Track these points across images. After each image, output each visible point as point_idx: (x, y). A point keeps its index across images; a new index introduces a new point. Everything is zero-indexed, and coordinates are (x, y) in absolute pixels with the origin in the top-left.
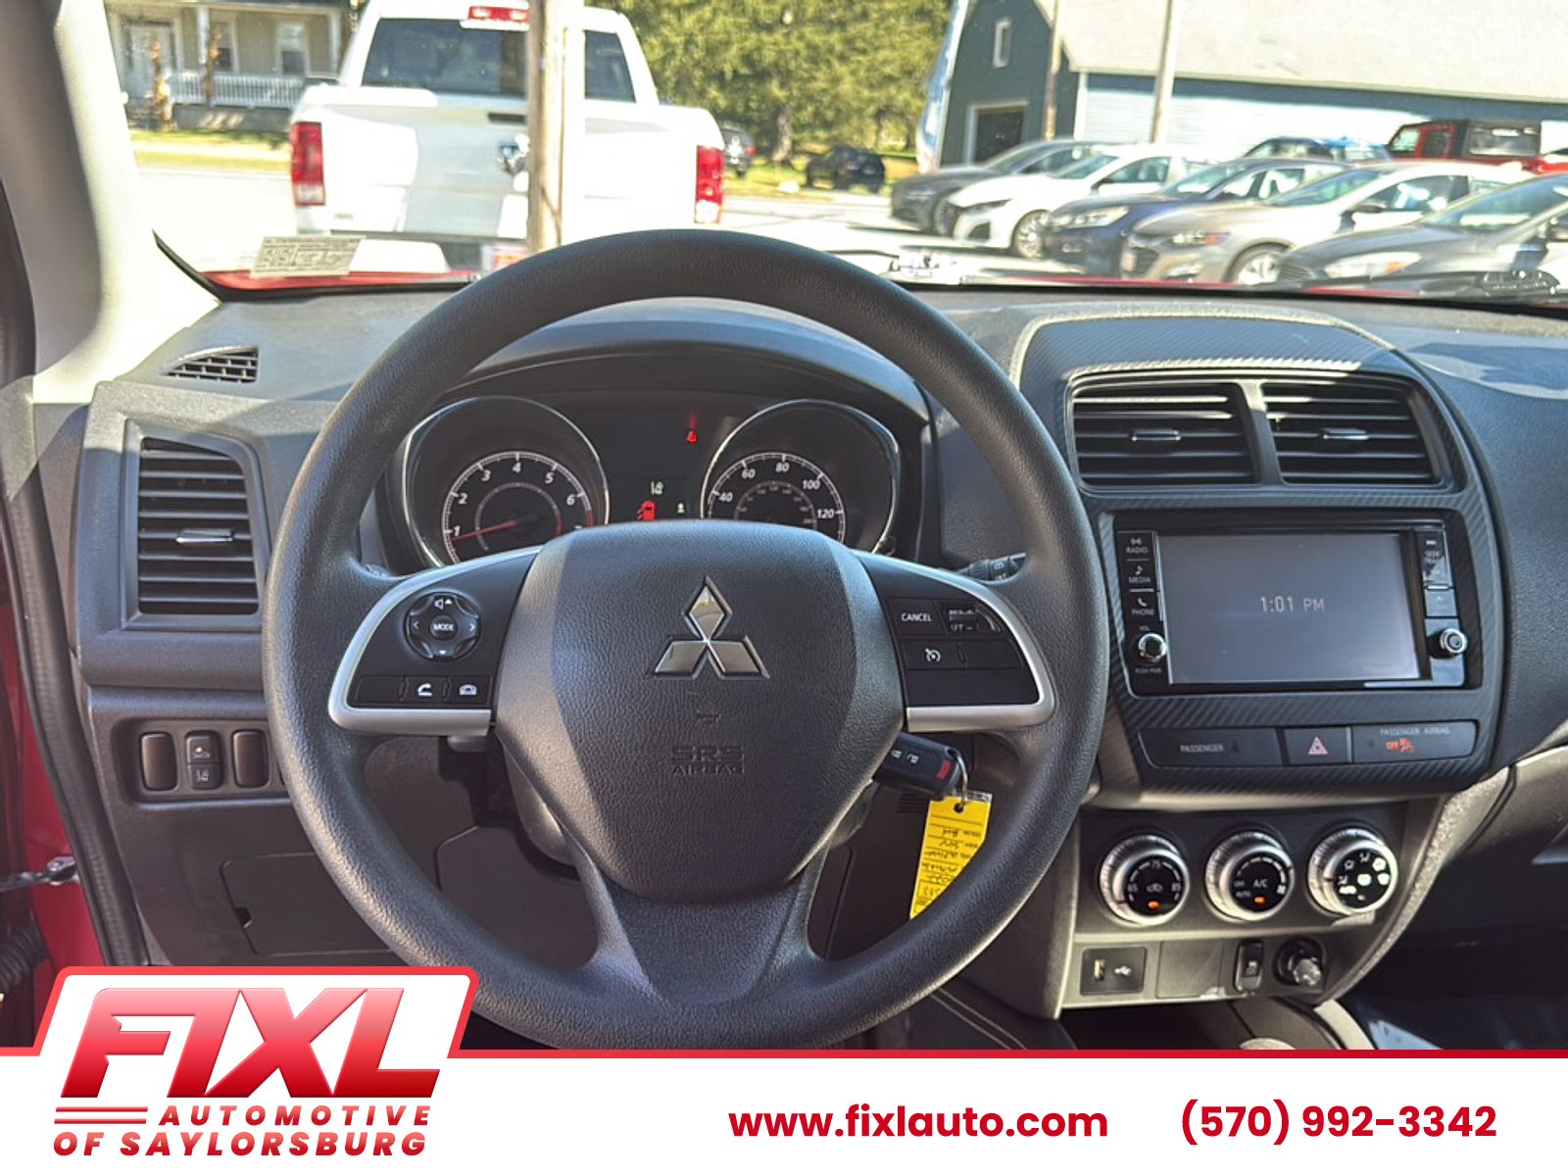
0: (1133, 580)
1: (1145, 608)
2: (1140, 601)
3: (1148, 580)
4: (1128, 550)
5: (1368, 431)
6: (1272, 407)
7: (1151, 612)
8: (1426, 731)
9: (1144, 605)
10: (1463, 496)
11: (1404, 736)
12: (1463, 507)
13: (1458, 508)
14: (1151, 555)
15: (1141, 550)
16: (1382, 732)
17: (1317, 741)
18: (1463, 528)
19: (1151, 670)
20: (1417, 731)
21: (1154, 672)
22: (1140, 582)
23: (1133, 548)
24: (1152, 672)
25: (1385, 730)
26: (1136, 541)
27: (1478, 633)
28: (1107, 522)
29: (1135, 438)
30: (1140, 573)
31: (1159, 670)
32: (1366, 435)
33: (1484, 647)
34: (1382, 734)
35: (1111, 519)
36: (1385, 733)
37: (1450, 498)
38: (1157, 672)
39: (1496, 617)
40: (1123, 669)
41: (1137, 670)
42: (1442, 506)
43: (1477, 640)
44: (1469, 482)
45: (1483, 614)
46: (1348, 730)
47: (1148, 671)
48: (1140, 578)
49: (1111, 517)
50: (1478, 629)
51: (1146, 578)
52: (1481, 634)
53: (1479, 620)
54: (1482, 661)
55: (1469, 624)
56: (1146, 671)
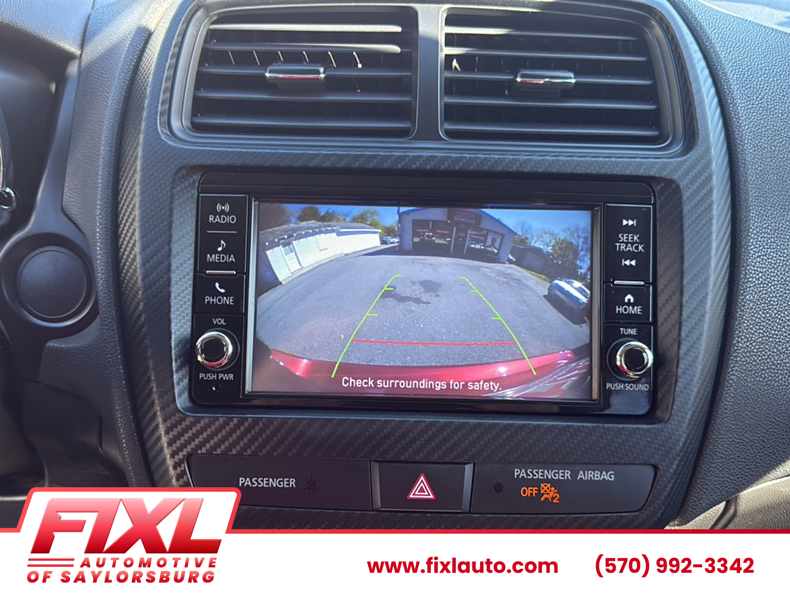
0: (212, 258)
1: (222, 295)
2: (217, 285)
3: (232, 259)
4: (211, 219)
5: (577, 73)
7: (229, 301)
8: (581, 475)
9: (223, 291)
10: (685, 161)
11: (547, 481)
12: (684, 176)
13: (675, 177)
14: (242, 226)
15: (228, 219)
16: (516, 474)
17: (422, 481)
18: (679, 204)
19: (220, 376)
20: (568, 474)
21: (224, 379)
22: (221, 261)
23: (218, 217)
24: (222, 378)
25: (521, 471)
26: (223, 208)
27: (676, 346)
28: (194, 182)
29: (267, 75)
30: (223, 249)
31: (231, 376)
32: (575, 78)
33: (681, 365)
34: (516, 476)
35: (196, 177)
36: (521, 475)
37: (669, 164)
38: (227, 379)
39: (706, 326)
40: (174, 373)
41: (201, 375)
42: (652, 174)
43: (673, 355)
44: (699, 142)
45: (686, 321)
46: (469, 469)
47: (215, 376)
48: (222, 255)
49: (196, 175)
50: (677, 342)
51: (232, 256)
52: (679, 348)
53: (680, 329)
54: (675, 386)
55: (667, 334)
56: (213, 376)
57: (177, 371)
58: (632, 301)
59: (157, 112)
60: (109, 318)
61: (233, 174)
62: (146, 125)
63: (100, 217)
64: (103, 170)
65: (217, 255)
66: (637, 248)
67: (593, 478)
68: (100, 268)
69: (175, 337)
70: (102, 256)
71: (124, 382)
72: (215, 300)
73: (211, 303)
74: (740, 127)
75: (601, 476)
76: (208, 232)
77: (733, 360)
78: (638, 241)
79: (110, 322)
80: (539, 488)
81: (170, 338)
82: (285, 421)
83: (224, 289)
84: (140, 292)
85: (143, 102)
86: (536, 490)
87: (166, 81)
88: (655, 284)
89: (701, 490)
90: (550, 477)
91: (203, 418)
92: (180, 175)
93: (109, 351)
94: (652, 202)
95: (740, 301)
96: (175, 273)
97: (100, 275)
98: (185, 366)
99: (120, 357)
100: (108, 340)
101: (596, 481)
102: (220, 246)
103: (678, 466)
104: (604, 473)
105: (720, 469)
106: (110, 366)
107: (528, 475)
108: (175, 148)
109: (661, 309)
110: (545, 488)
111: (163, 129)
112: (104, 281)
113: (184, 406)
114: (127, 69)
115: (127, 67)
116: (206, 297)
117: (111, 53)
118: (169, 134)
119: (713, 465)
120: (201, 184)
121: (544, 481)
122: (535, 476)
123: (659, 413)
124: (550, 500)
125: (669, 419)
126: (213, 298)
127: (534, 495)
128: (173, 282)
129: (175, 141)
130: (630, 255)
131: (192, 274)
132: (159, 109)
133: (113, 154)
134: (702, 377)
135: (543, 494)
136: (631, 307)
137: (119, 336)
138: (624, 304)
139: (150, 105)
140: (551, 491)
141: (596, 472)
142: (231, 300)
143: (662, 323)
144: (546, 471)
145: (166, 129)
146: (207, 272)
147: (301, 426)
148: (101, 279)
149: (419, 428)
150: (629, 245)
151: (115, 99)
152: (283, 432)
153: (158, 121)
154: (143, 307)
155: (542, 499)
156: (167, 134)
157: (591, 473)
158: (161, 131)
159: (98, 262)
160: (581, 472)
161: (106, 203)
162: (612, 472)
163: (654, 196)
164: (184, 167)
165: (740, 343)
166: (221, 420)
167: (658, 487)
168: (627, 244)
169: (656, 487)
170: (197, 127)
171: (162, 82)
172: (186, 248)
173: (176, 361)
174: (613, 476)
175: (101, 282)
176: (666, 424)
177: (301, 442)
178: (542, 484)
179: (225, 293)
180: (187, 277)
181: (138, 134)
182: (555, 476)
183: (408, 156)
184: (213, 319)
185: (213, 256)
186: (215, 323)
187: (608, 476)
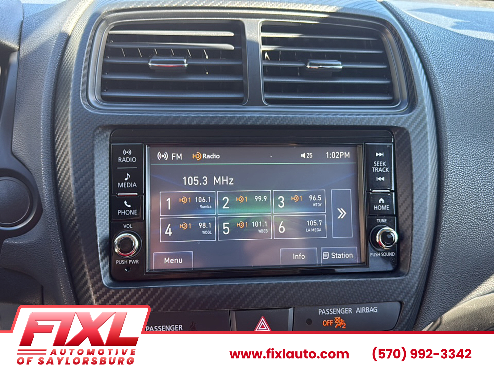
0: (121, 185)
1: (129, 209)
2: (125, 202)
3: (135, 185)
4: (120, 159)
5: (343, 62)
6: (266, 41)
8: (358, 310)
9: (129, 206)
10: (411, 116)
11: (338, 315)
12: (411, 125)
13: (406, 126)
14: (140, 164)
15: (131, 160)
16: (319, 312)
17: (263, 321)
18: (408, 142)
19: (130, 261)
20: (350, 310)
21: (133, 263)
22: (128, 187)
23: (124, 158)
24: (131, 263)
25: (322, 310)
26: (127, 152)
27: (410, 229)
28: (107, 136)
29: (150, 64)
30: (128, 179)
31: (137, 261)
32: (342, 65)
33: (414, 240)
34: (319, 314)
35: (108, 133)
36: (323, 313)
37: (401, 118)
38: (135, 263)
39: (427, 216)
40: (100, 262)
41: (117, 262)
42: (392, 124)
43: (409, 235)
44: (418, 104)
45: (416, 213)
46: (291, 311)
47: (127, 262)
48: (128, 183)
49: (109, 131)
50: (411, 226)
51: (135, 183)
52: (412, 230)
53: (412, 219)
54: (411, 253)
55: (404, 222)
56: (125, 262)
57: (102, 260)
58: (383, 202)
59: (80, 90)
60: (53, 227)
61: (133, 130)
62: (73, 99)
63: (43, 160)
64: (44, 128)
65: (124, 183)
66: (385, 170)
67: (365, 312)
68: (45, 194)
69: (100, 238)
70: (46, 186)
71: (65, 268)
72: (124, 212)
73: (122, 214)
74: (439, 93)
75: (369, 310)
76: (118, 168)
77: (442, 235)
78: (385, 165)
79: (54, 229)
80: (334, 320)
81: (97, 239)
82: (174, 288)
83: (130, 205)
84: (75, 210)
85: (69, 83)
86: (332, 321)
87: (84, 69)
88: (395, 191)
89: (426, 313)
90: (339, 313)
91: (121, 290)
92: (98, 131)
93: (55, 248)
94: (392, 142)
95: (445, 199)
96: (97, 196)
97: (46, 198)
98: (106, 257)
99: (62, 252)
100: (53, 242)
101: (367, 313)
102: (126, 177)
103: (414, 301)
104: (371, 308)
105: (437, 300)
106: (56, 258)
107: (326, 312)
108: (93, 114)
109: (400, 206)
110: (337, 320)
111: (84, 101)
112: (48, 202)
113: (107, 283)
114: (55, 61)
115: (55, 59)
116: (119, 211)
117: (41, 49)
118: (88, 104)
119: (433, 298)
120: (112, 137)
121: (336, 316)
122: (331, 313)
123: (401, 270)
124: (340, 327)
125: (408, 273)
126: (123, 211)
127: (331, 325)
128: (96, 203)
129: (92, 109)
130: (381, 174)
131: (108, 196)
132: (81, 88)
133: (50, 118)
134: (426, 247)
135: (336, 323)
136: (383, 206)
137: (60, 239)
138: (379, 204)
139: (75, 86)
140: (340, 321)
141: (367, 308)
142: (135, 212)
143: (401, 215)
144: (337, 309)
145: (86, 101)
146: (119, 194)
147: (185, 291)
148: (47, 201)
149: (260, 288)
150: (380, 168)
151: (49, 81)
152: (173, 295)
153: (81, 96)
154: (77, 220)
155: (336, 327)
156: (87, 105)
157: (364, 309)
158: (83, 103)
159: (44, 190)
160: (358, 308)
161: (47, 150)
162: (376, 307)
163: (394, 137)
164: (100, 126)
165: (445, 224)
166: (133, 291)
167: (403, 314)
168: (379, 167)
169: (402, 314)
170: (105, 99)
171: (82, 70)
172: (104, 179)
173: (101, 254)
174: (376, 310)
175: (47, 203)
176: (407, 276)
177: (186, 301)
178: (335, 318)
179: (130, 207)
180: (105, 198)
181: (68, 105)
182: (343, 312)
183: (245, 116)
184: (124, 225)
185: (122, 183)
186: (125, 227)
187: (374, 310)
